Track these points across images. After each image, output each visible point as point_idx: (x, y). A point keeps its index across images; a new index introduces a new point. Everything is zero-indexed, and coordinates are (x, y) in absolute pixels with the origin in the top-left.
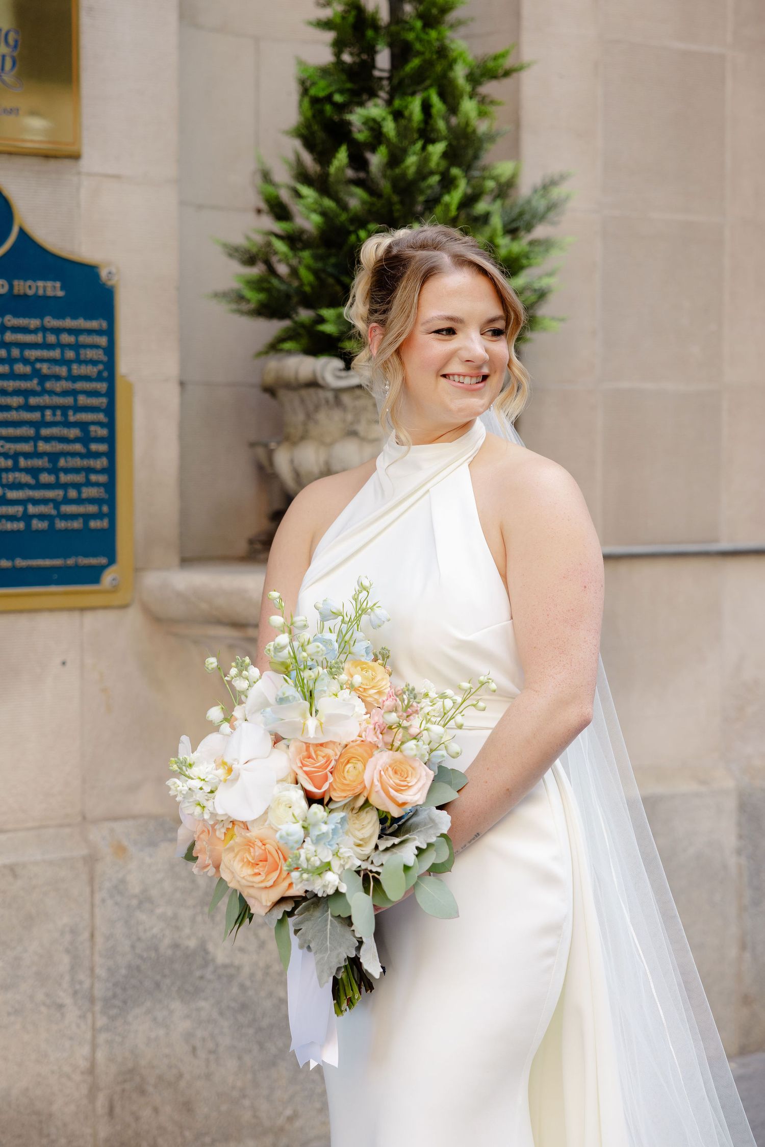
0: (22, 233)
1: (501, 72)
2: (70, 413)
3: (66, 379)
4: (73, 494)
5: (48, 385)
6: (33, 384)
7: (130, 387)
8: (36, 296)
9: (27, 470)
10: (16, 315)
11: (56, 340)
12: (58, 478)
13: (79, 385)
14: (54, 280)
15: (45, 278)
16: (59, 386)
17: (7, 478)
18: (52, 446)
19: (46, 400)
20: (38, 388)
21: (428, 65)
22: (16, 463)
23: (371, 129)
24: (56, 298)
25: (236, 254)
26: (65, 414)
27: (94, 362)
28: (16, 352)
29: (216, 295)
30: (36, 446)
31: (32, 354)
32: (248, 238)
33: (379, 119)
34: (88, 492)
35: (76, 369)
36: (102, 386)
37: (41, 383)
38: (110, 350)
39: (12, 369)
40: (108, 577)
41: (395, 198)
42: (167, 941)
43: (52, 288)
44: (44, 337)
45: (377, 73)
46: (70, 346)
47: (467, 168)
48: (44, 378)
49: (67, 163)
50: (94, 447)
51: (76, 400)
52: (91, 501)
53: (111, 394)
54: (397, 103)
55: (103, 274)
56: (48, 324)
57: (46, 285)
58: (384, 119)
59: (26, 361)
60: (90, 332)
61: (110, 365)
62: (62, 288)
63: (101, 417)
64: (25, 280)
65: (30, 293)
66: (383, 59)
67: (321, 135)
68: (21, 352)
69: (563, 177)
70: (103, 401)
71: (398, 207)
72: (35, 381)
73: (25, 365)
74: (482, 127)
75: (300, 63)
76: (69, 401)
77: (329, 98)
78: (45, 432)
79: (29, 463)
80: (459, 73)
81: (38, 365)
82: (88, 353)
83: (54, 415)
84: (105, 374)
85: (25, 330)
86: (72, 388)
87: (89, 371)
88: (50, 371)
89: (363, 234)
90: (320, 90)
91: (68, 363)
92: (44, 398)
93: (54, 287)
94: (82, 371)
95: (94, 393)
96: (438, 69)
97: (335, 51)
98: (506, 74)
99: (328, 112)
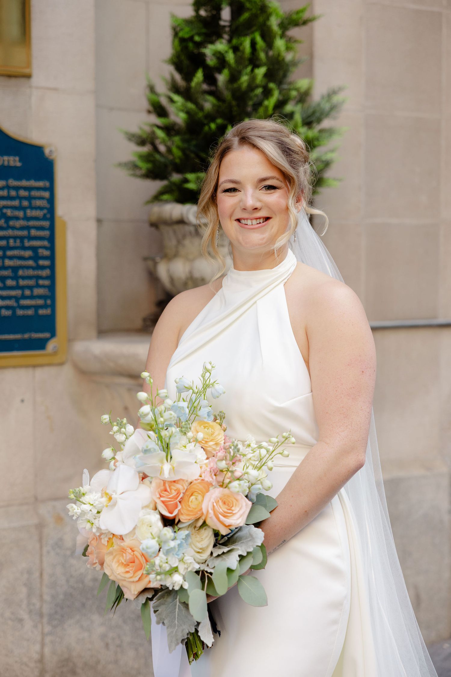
1: (301, 21)
2: (26, 241)
3: (23, 219)
4: (27, 292)
5: (11, 223)
6: (1, 223)
7: (64, 224)
8: (3, 166)
11: (16, 194)
12: (18, 282)
13: (32, 223)
14: (15, 155)
15: (8, 154)
16: (18, 224)
18: (14, 262)
19: (10, 232)
20: (5, 225)
21: (254, 17)
23: (218, 59)
24: (16, 167)
25: (133, 139)
26: (22, 242)
27: (41, 208)
29: (120, 165)
30: (3, 262)
31: (1, 203)
32: (141, 129)
33: (223, 52)
34: (38, 291)
35: (29, 213)
36: (46, 224)
37: (7, 221)
38: (51, 201)
40: (51, 346)
41: (234, 103)
42: (89, 577)
43: (13, 161)
44: (8, 192)
45: (222, 23)
46: (25, 198)
47: (280, 83)
48: (8, 219)
49: (23, 80)
50: (41, 262)
51: (29, 233)
52: (40, 297)
53: (52, 228)
54: (235, 41)
55: (47, 151)
56: (11, 184)
57: (9, 159)
58: (226, 52)
60: (38, 189)
61: (51, 210)
62: (20, 161)
63: (46, 243)
66: (226, 14)
67: (186, 62)
69: (341, 89)
70: (47, 233)
71: (235, 109)
72: (3, 221)
74: (289, 57)
75: (173, 16)
76: (25, 233)
77: (191, 39)
78: (9, 253)
80: (272, 21)
81: (5, 211)
82: (37, 202)
83: (15, 242)
84: (48, 216)
86: (27, 225)
87: (37, 214)
88: (12, 214)
89: (213, 126)
90: (185, 33)
91: (24, 209)
92: (9, 231)
93: (15, 161)
94: (33, 214)
95: (41, 228)
96: (261, 19)
97: (195, 8)
98: (304, 23)
99: (191, 47)
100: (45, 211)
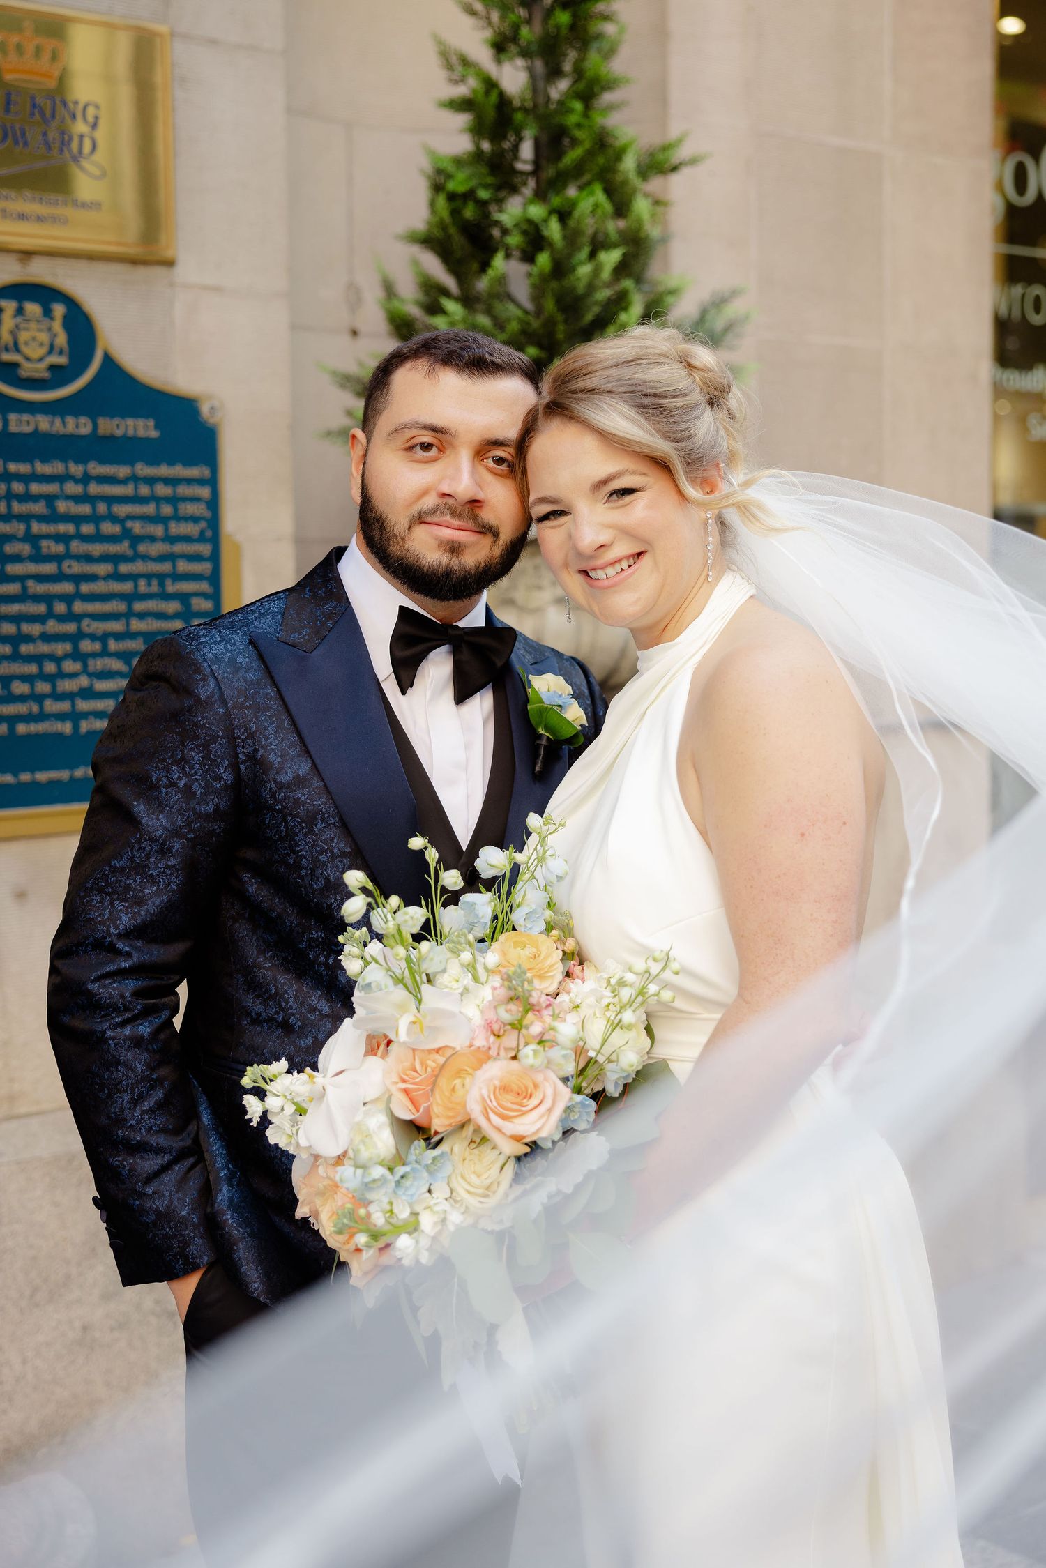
0: (108, 359)
1: (669, 165)
2: (168, 582)
3: (163, 540)
5: (142, 548)
6: (123, 547)
7: (238, 548)
8: (124, 437)
9: (118, 655)
10: (102, 461)
11: (150, 492)
13: (179, 548)
14: (147, 416)
15: (135, 414)
16: (155, 549)
17: (95, 665)
18: (148, 624)
19: (139, 567)
20: (130, 553)
21: (590, 154)
22: (105, 646)
23: (525, 233)
24: (148, 439)
25: (348, 384)
26: (162, 584)
27: (195, 519)
28: (102, 508)
29: (329, 434)
30: (128, 624)
31: (122, 510)
32: (361, 364)
33: (537, 221)
35: (176, 528)
36: (205, 549)
37: (133, 546)
38: (214, 504)
39: (97, 529)
43: (144, 428)
44: (136, 488)
45: (520, 166)
46: (166, 499)
47: (639, 280)
48: (136, 540)
49: (159, 271)
51: (174, 566)
53: (215, 558)
54: (554, 200)
55: (205, 409)
56: (140, 472)
57: (137, 423)
58: (546, 221)
59: (114, 519)
60: (189, 481)
61: (214, 522)
62: (156, 427)
63: (204, 586)
64: (112, 417)
65: (119, 433)
66: (527, 150)
67: (458, 240)
68: (109, 508)
69: (734, 293)
70: (204, 567)
72: (126, 544)
73: (113, 523)
74: (654, 232)
75: (432, 153)
76: (166, 567)
77: (469, 195)
78: (139, 606)
79: (121, 646)
80: (629, 164)
81: (129, 524)
82: (188, 507)
83: (149, 585)
84: (209, 534)
85: (112, 480)
86: (170, 551)
87: (189, 529)
88: (143, 530)
90: (458, 184)
91: (164, 520)
92: (137, 564)
93: (146, 427)
94: (182, 529)
95: (196, 558)
96: (601, 160)
97: (474, 137)
98: (675, 169)
99: (469, 212)
100: (203, 524)
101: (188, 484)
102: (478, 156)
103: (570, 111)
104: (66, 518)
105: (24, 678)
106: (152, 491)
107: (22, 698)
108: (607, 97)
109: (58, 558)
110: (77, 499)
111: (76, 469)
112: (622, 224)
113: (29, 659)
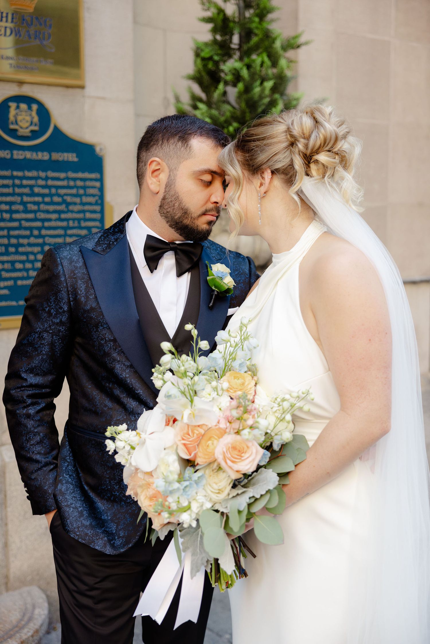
0: (56, 128)
1: (295, 45)
2: (82, 222)
3: (80, 204)
5: (71, 208)
6: (63, 207)
7: (112, 208)
8: (63, 161)
10: (54, 171)
13: (87, 208)
14: (73, 152)
15: (67, 151)
16: (76, 208)
20: (65, 209)
21: (261, 40)
23: (233, 74)
24: (73, 162)
26: (79, 223)
27: (93, 196)
28: (53, 191)
30: (65, 239)
31: (62, 191)
33: (238, 69)
35: (85, 199)
36: (98, 208)
37: (67, 207)
38: (101, 189)
39: (52, 199)
41: (247, 110)
43: (71, 157)
44: (68, 182)
45: (233, 46)
46: (81, 187)
47: (282, 94)
48: (68, 204)
49: (78, 90)
51: (85, 215)
53: (102, 212)
54: (246, 60)
55: (98, 149)
56: (70, 176)
57: (68, 155)
58: (241, 69)
59: (59, 195)
60: (91, 180)
61: (102, 197)
62: (77, 157)
63: (97, 224)
64: (58, 152)
65: (61, 159)
66: (236, 39)
67: (206, 78)
68: (57, 191)
70: (98, 216)
73: (58, 197)
74: (288, 73)
75: (195, 41)
76: (81, 216)
77: (210, 58)
78: (69, 232)
80: (278, 44)
81: (65, 197)
82: (91, 190)
83: (74, 223)
84: (99, 202)
85: (58, 179)
86: (83, 209)
87: (91, 200)
88: (71, 200)
89: (231, 129)
90: (206, 54)
91: (80, 196)
92: (69, 214)
93: (72, 157)
94: (87, 200)
95: (94, 212)
96: (266, 43)
97: (213, 33)
98: (298, 47)
99: (210, 65)
100: (97, 198)
101: (91, 181)
102: (215, 41)
103: (253, 22)
104: (38, 195)
105: (20, 262)
106: (75, 184)
107: (20, 270)
108: (270, 16)
109: (35, 212)
110: (43, 187)
111: (42, 174)
112: (275, 71)
113: (23, 254)
